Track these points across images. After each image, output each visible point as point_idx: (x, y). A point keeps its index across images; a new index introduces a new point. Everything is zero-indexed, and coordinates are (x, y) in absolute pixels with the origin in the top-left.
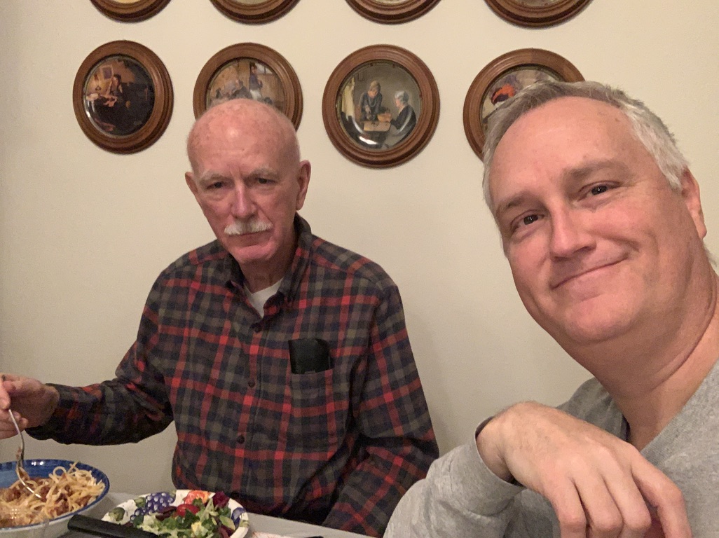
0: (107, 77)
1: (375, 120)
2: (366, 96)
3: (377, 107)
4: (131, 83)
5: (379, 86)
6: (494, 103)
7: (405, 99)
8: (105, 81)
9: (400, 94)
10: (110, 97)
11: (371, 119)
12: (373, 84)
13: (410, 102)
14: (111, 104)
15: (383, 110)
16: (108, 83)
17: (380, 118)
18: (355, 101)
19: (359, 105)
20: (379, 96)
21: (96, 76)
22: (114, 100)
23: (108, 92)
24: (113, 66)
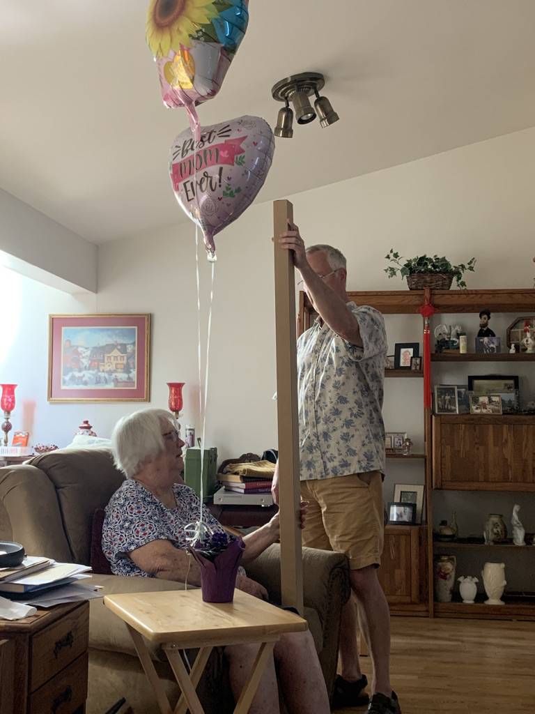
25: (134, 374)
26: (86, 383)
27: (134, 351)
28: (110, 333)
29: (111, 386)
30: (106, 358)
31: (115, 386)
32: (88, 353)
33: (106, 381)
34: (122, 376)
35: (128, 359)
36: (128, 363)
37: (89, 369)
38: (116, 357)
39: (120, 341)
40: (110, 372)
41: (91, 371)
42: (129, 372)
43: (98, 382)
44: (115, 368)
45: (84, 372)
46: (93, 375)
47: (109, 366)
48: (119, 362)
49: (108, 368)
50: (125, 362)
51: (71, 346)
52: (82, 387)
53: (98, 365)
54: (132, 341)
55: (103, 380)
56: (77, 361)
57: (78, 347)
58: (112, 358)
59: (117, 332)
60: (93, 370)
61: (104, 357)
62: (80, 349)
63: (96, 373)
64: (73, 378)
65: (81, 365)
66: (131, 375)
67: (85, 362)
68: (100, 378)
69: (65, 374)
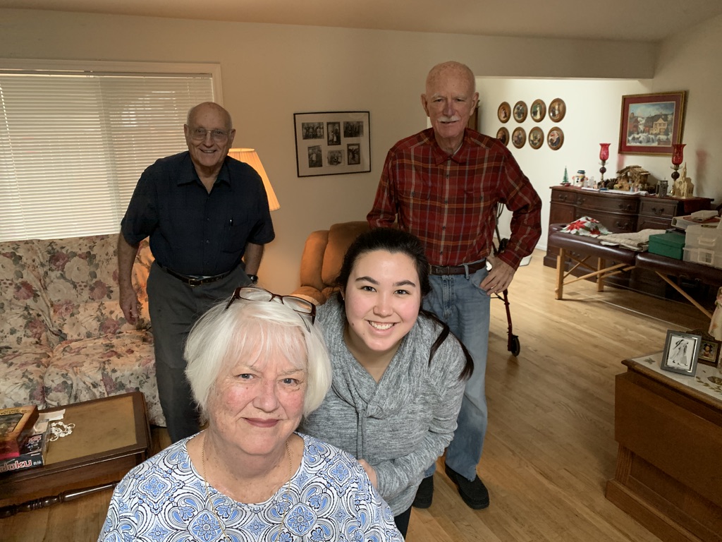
25: (671, 135)
26: (641, 142)
27: (672, 119)
28: (657, 107)
29: (655, 144)
31: (659, 144)
32: (643, 121)
33: (653, 142)
34: (663, 137)
35: (668, 125)
36: (667, 128)
38: (660, 124)
39: (664, 112)
40: (656, 135)
41: (644, 134)
42: (668, 135)
43: (648, 141)
44: (659, 132)
45: (640, 135)
46: (645, 136)
47: (656, 130)
48: (662, 127)
49: (654, 132)
50: (666, 127)
51: (634, 117)
52: (638, 144)
53: (649, 130)
54: (671, 113)
55: (651, 140)
56: (636, 127)
57: (638, 117)
58: (658, 125)
59: (663, 106)
60: (646, 133)
61: (653, 124)
62: (639, 119)
63: (648, 135)
64: (634, 139)
65: (639, 129)
66: (669, 137)
67: (641, 128)
68: (649, 138)
69: (630, 136)
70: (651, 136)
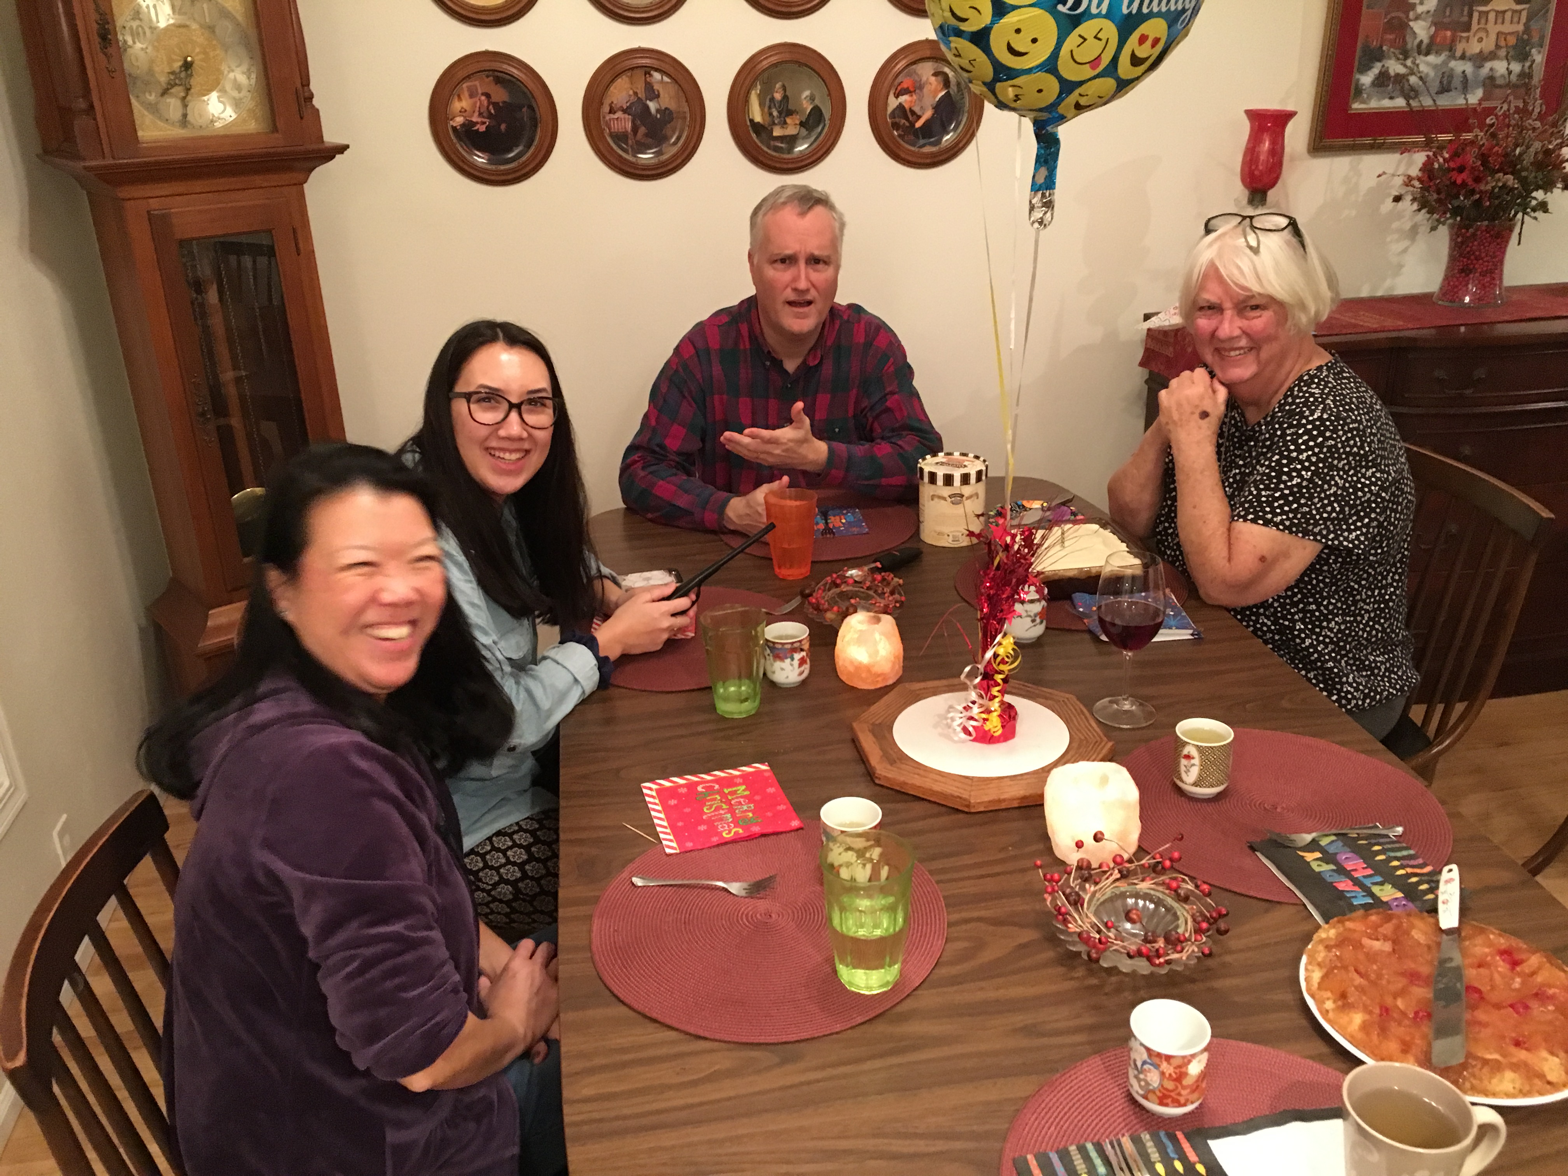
0: (471, 96)
1: (784, 124)
2: (772, 99)
3: (786, 110)
4: (504, 102)
5: (784, 88)
6: (897, 97)
7: (812, 98)
8: (471, 101)
9: (807, 93)
10: (479, 120)
11: (779, 123)
12: (778, 86)
13: (817, 102)
14: (482, 128)
15: (790, 113)
16: (475, 103)
17: (788, 120)
18: (761, 105)
19: (766, 109)
20: (785, 98)
21: (459, 96)
22: (484, 123)
23: (477, 114)
24: (480, 85)
25: (1538, 59)
26: (1413, 94)
29: (1475, 101)
30: (1476, 15)
31: (1484, 99)
32: (1432, 3)
33: (1465, 88)
34: (1507, 69)
35: (1529, 19)
36: (1525, 29)
37: (1427, 54)
38: (1499, 14)
40: (1480, 59)
41: (1431, 58)
42: (1526, 57)
43: (1445, 89)
44: (1492, 47)
45: (1413, 60)
46: (1435, 67)
47: (1480, 40)
48: (1507, 28)
49: (1475, 48)
50: (1521, 27)
52: (1402, 103)
53: (1453, 40)
55: (1457, 82)
56: (1400, 28)
58: (1492, 16)
60: (1438, 53)
61: (1471, 16)
63: (1445, 63)
65: (1409, 39)
66: (1531, 65)
67: (1421, 30)
68: (1452, 76)
69: (1365, 68)
70: (1459, 67)
